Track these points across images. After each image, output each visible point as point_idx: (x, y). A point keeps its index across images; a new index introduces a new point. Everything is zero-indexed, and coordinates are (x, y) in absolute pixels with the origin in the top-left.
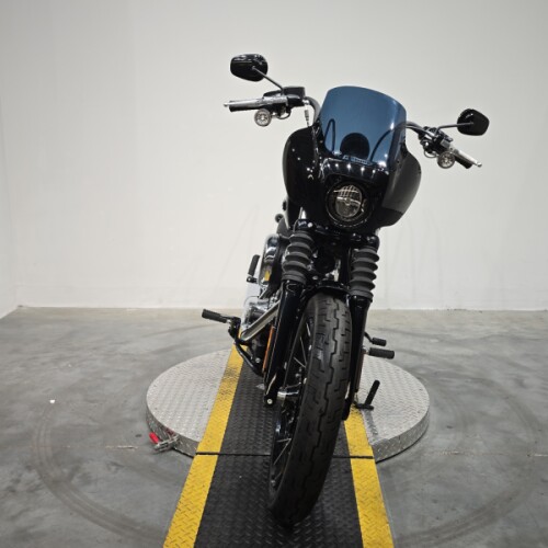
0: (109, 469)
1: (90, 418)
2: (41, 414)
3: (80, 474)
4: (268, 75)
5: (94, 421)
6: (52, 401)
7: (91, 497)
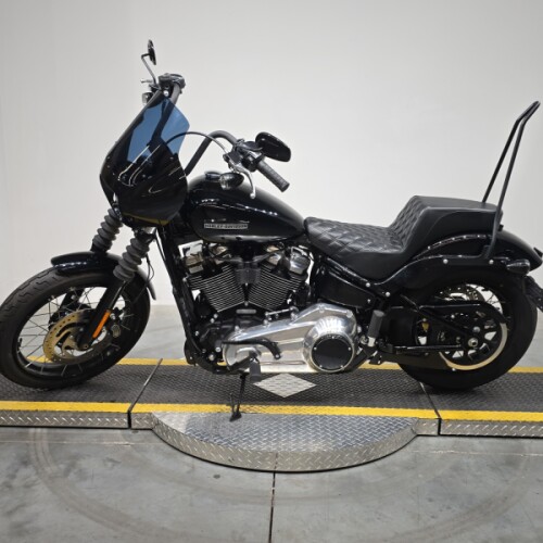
0: (105, 465)
3: (76, 471)
7: (88, 493)
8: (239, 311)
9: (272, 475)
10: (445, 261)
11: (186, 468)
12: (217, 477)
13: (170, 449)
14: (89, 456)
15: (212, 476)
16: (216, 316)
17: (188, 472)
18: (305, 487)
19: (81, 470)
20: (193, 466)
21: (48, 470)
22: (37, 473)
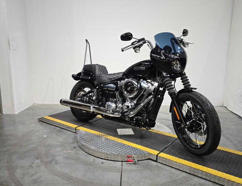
0: (64, 159)
1: (58, 142)
2: (41, 140)
3: (54, 161)
4: (133, 37)
5: (59, 143)
6: (45, 136)
7: (58, 169)
9: (121, 162)
11: (92, 160)
12: (103, 163)
13: (86, 154)
14: (59, 156)
15: (101, 163)
17: (93, 161)
19: (56, 161)
20: (94, 160)
21: (45, 160)
22: (41, 162)
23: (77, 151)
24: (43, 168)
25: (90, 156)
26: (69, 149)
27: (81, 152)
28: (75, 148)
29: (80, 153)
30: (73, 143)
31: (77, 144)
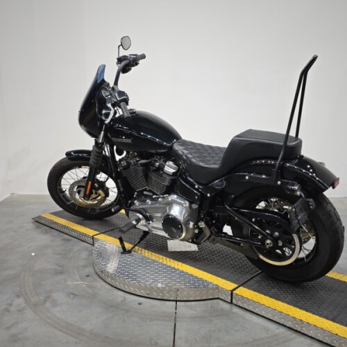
0: (69, 297)
1: (57, 265)
2: (26, 262)
3: (51, 300)
5: (59, 266)
6: (33, 254)
7: (58, 315)
8: (145, 193)
10: (247, 177)
11: (120, 299)
12: (140, 304)
13: (110, 287)
14: (58, 291)
15: (137, 303)
16: (136, 193)
17: (122, 301)
18: (196, 310)
19: (54, 300)
20: (125, 298)
21: (33, 300)
22: (26, 302)
23: (93, 282)
24: (29, 314)
25: (116, 291)
26: (78, 277)
27: (100, 283)
28: (88, 276)
29: (99, 286)
30: (85, 266)
31: (93, 270)
